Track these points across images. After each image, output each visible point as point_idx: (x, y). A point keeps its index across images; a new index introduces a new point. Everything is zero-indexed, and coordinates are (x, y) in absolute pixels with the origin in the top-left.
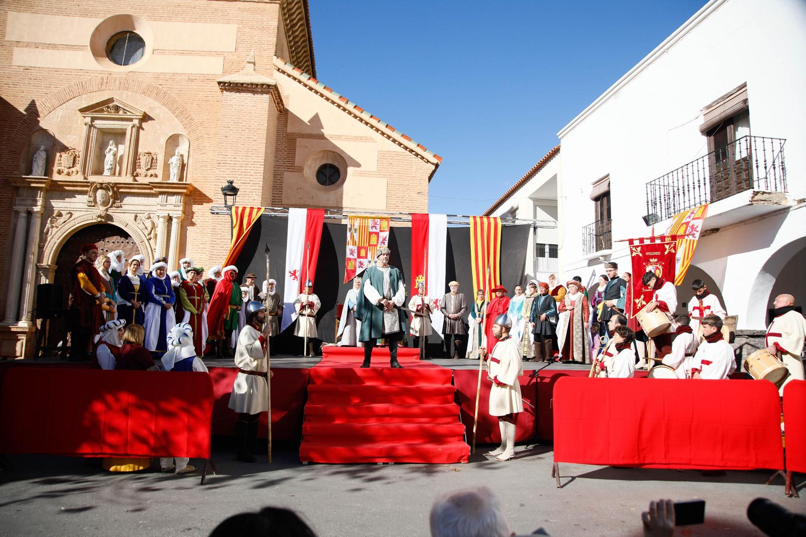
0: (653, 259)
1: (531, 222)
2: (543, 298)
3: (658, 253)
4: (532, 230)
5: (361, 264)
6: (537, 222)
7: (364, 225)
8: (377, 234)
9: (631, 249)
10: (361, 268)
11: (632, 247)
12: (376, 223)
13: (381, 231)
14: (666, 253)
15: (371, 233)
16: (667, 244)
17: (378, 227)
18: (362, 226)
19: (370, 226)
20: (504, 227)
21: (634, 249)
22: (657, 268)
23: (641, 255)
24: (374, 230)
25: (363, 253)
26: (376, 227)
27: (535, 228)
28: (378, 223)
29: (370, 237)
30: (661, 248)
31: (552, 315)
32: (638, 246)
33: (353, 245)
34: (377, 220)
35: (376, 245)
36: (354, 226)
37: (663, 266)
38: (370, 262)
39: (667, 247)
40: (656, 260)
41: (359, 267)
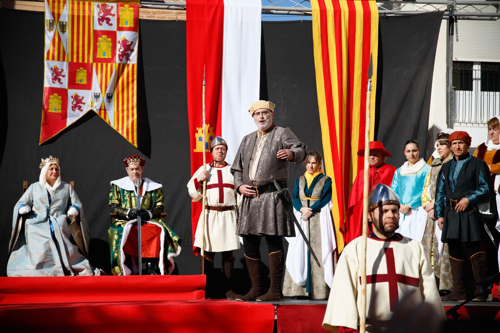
1: (443, 8)
2: (460, 164)
4: (444, 24)
5: (78, 101)
6: (458, 7)
7: (81, 14)
8: (112, 35)
10: (77, 110)
12: (108, 12)
13: (120, 29)
15: (97, 34)
17: (114, 20)
18: (78, 17)
19: (96, 17)
20: (383, 19)
24: (105, 27)
25: (81, 76)
26: (108, 20)
27: (452, 21)
28: (114, 11)
29: (96, 41)
31: (481, 200)
33: (59, 59)
34: (110, 5)
35: (111, 60)
36: (59, 15)
38: (97, 97)
41: (74, 108)
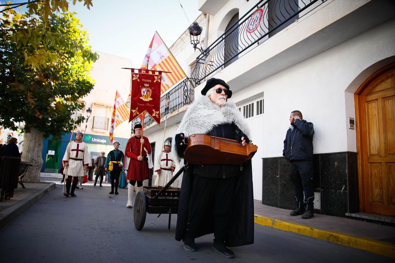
0: (147, 84)
3: (149, 81)
9: (132, 75)
11: (133, 74)
14: (155, 81)
16: (156, 76)
21: (134, 75)
22: (148, 91)
23: (139, 80)
30: (152, 77)
32: (136, 74)
37: (152, 89)
39: (156, 77)
40: (148, 85)
